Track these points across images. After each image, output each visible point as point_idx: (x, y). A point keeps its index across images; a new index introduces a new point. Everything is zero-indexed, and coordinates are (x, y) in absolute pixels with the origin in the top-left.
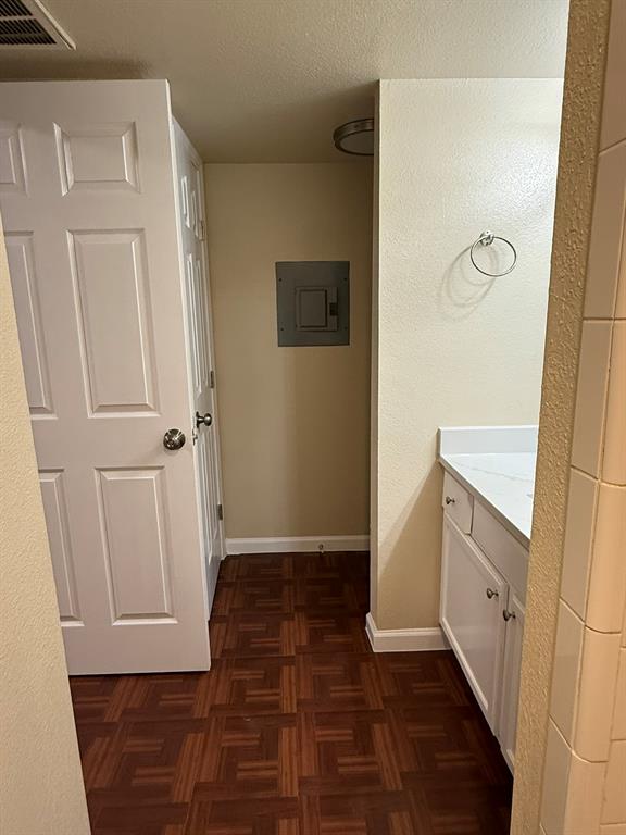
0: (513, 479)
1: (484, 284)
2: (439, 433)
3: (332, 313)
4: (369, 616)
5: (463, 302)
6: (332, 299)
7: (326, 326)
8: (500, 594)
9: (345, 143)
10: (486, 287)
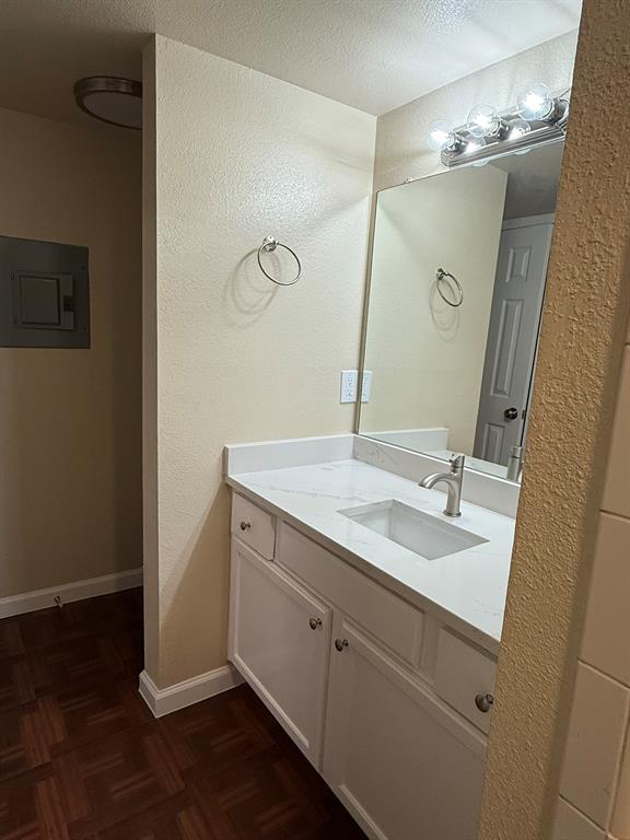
0: (314, 495)
1: (268, 292)
2: (225, 452)
3: (68, 308)
4: (143, 676)
5: (247, 309)
6: (68, 291)
7: (59, 323)
8: (323, 623)
9: (88, 102)
10: (270, 295)
